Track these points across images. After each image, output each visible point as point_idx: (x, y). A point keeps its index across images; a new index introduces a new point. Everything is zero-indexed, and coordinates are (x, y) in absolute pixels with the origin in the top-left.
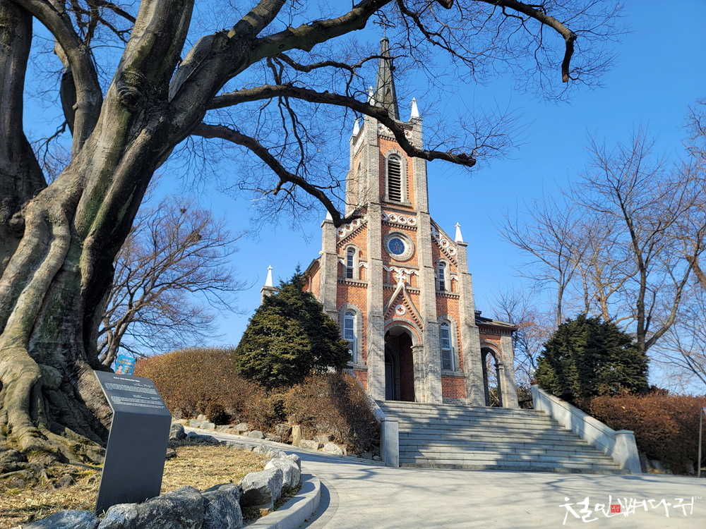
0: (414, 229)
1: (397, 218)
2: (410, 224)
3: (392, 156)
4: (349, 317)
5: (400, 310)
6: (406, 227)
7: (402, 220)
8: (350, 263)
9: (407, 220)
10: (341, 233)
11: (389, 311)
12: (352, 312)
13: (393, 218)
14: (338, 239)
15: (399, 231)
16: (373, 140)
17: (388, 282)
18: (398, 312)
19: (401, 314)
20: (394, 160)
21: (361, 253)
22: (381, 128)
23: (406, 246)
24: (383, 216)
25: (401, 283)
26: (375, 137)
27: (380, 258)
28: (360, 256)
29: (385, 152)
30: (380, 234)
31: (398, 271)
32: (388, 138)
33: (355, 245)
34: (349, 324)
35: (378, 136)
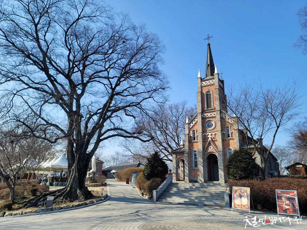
0: (215, 117)
1: (209, 115)
4: (195, 153)
6: (212, 117)
7: (211, 115)
8: (194, 135)
9: (213, 114)
10: (190, 126)
11: (205, 149)
12: (195, 151)
13: (207, 115)
14: (189, 128)
15: (210, 119)
17: (205, 138)
18: (210, 149)
21: (197, 131)
22: (203, 83)
23: (213, 124)
24: (204, 116)
25: (210, 139)
26: (200, 88)
27: (201, 131)
28: (196, 132)
29: (205, 92)
30: (201, 123)
31: (210, 134)
32: (205, 86)
33: (195, 129)
34: (195, 155)
35: (202, 87)
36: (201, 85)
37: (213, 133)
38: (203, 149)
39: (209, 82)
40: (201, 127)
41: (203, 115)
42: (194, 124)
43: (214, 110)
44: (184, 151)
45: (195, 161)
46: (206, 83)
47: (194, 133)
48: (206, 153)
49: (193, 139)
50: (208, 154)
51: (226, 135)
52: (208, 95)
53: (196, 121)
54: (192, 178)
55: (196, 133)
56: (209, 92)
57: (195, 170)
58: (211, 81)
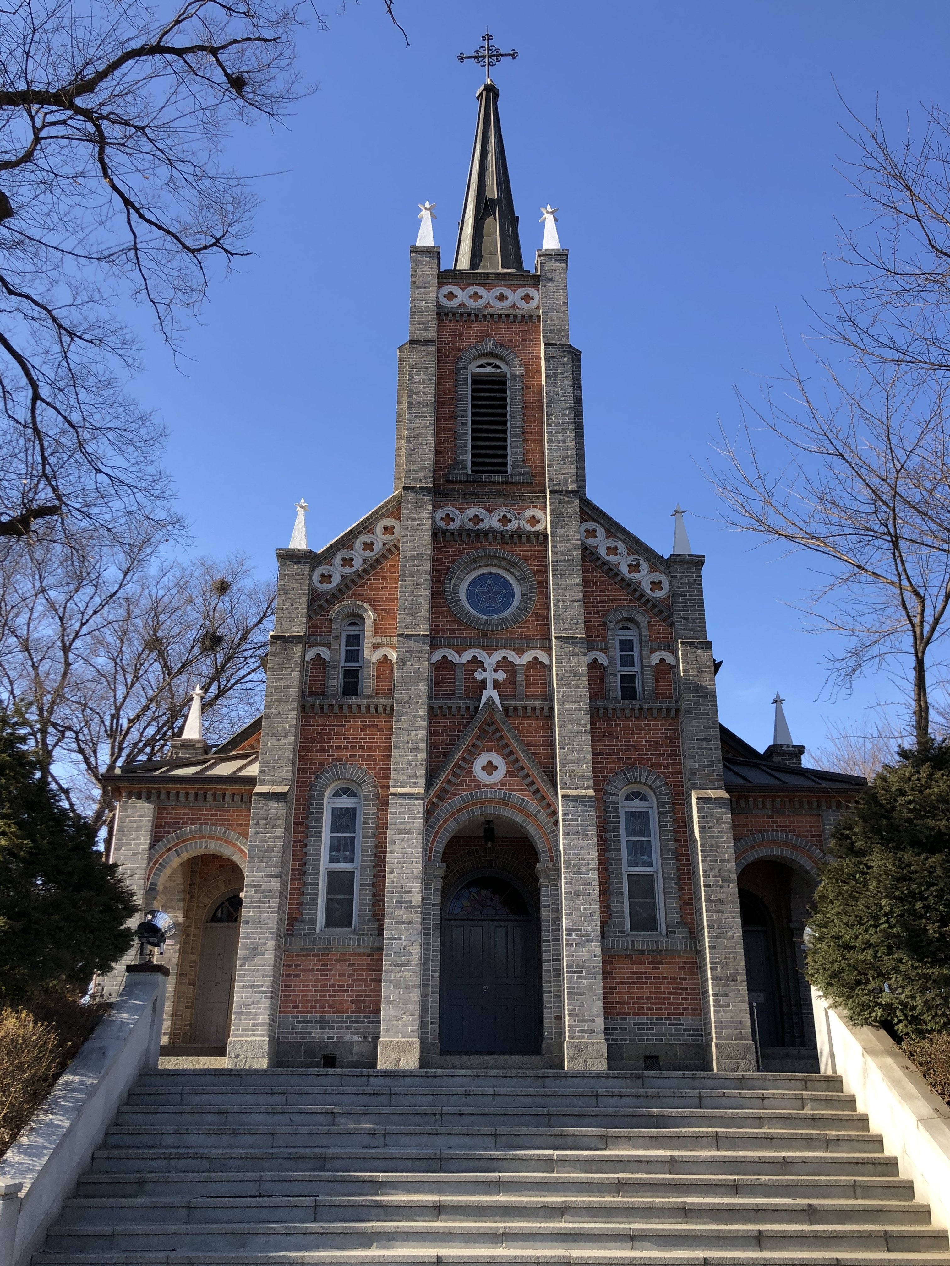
1: (488, 517)
2: (527, 528)
3: (483, 361)
4: (348, 800)
5: (492, 766)
6: (516, 538)
7: (504, 520)
9: (518, 519)
11: (446, 767)
12: (349, 789)
13: (476, 520)
14: (315, 596)
16: (426, 329)
17: (449, 688)
18: (481, 775)
19: (497, 778)
20: (489, 370)
21: (381, 623)
22: (451, 296)
23: (520, 590)
24: (452, 518)
25: (490, 693)
26: (431, 319)
27: (424, 630)
28: (376, 633)
30: (426, 565)
31: (488, 659)
32: (469, 317)
33: (365, 602)
34: (347, 817)
35: (442, 318)
36: (440, 305)
37: (512, 656)
38: (433, 775)
39: (502, 297)
40: (425, 592)
41: (440, 514)
42: (358, 564)
43: (526, 491)
44: (252, 781)
45: (332, 873)
47: (357, 636)
48: (445, 808)
49: (336, 682)
50: (463, 817)
51: (616, 685)
54: (295, 1027)
55: (369, 641)
57: (325, 951)
58: (514, 297)
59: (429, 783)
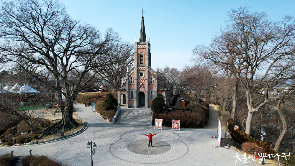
0: (145, 70)
1: (141, 68)
2: (144, 69)
4: (132, 91)
5: (141, 89)
6: (143, 70)
7: (142, 68)
8: (132, 80)
10: (129, 74)
11: (138, 89)
12: (132, 90)
13: (140, 69)
14: (129, 75)
15: (142, 71)
17: (138, 83)
19: (142, 89)
21: (133, 78)
22: (138, 46)
23: (144, 74)
24: (138, 69)
25: (141, 83)
26: (136, 49)
27: (136, 78)
29: (139, 52)
30: (136, 73)
31: (141, 80)
32: (140, 49)
33: (132, 76)
34: (132, 92)
35: (137, 49)
36: (137, 48)
37: (143, 80)
38: (137, 89)
42: (132, 73)
43: (144, 66)
45: (131, 95)
46: (140, 46)
47: (132, 79)
49: (130, 82)
50: (140, 92)
51: (150, 82)
52: (141, 55)
53: (133, 71)
54: (130, 105)
55: (133, 79)
56: (142, 53)
57: (131, 100)
58: (143, 46)
59: (137, 90)
